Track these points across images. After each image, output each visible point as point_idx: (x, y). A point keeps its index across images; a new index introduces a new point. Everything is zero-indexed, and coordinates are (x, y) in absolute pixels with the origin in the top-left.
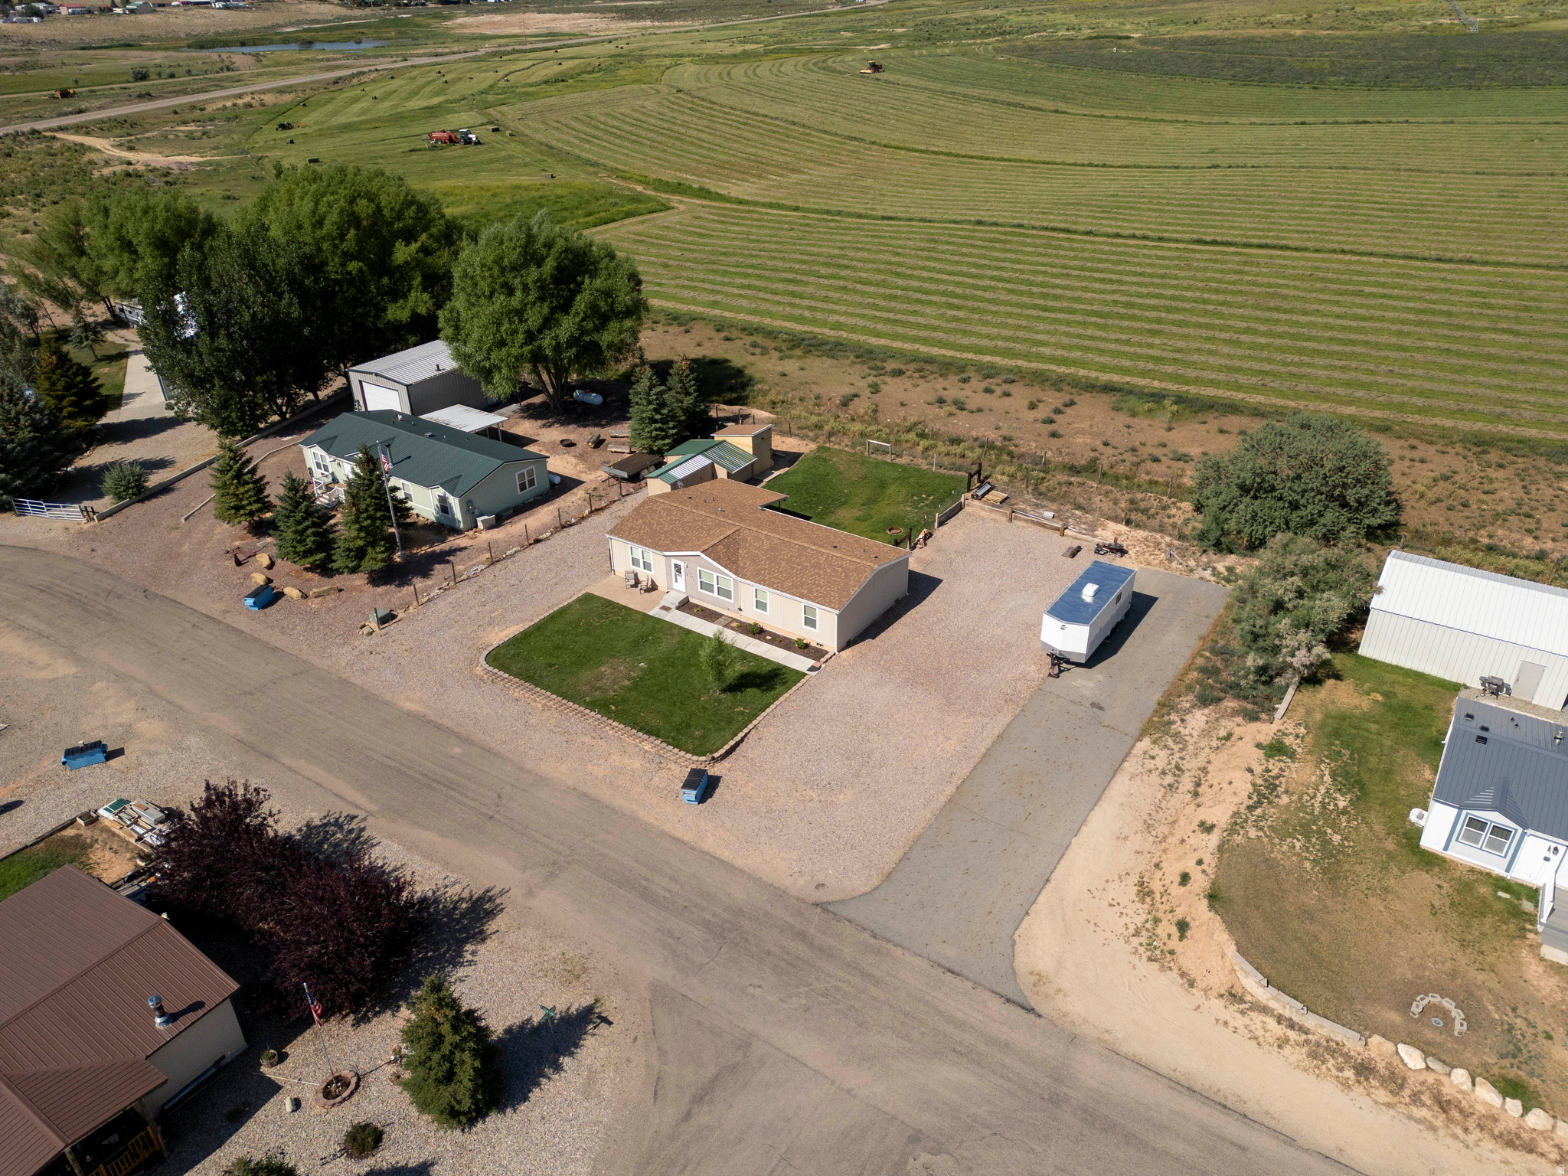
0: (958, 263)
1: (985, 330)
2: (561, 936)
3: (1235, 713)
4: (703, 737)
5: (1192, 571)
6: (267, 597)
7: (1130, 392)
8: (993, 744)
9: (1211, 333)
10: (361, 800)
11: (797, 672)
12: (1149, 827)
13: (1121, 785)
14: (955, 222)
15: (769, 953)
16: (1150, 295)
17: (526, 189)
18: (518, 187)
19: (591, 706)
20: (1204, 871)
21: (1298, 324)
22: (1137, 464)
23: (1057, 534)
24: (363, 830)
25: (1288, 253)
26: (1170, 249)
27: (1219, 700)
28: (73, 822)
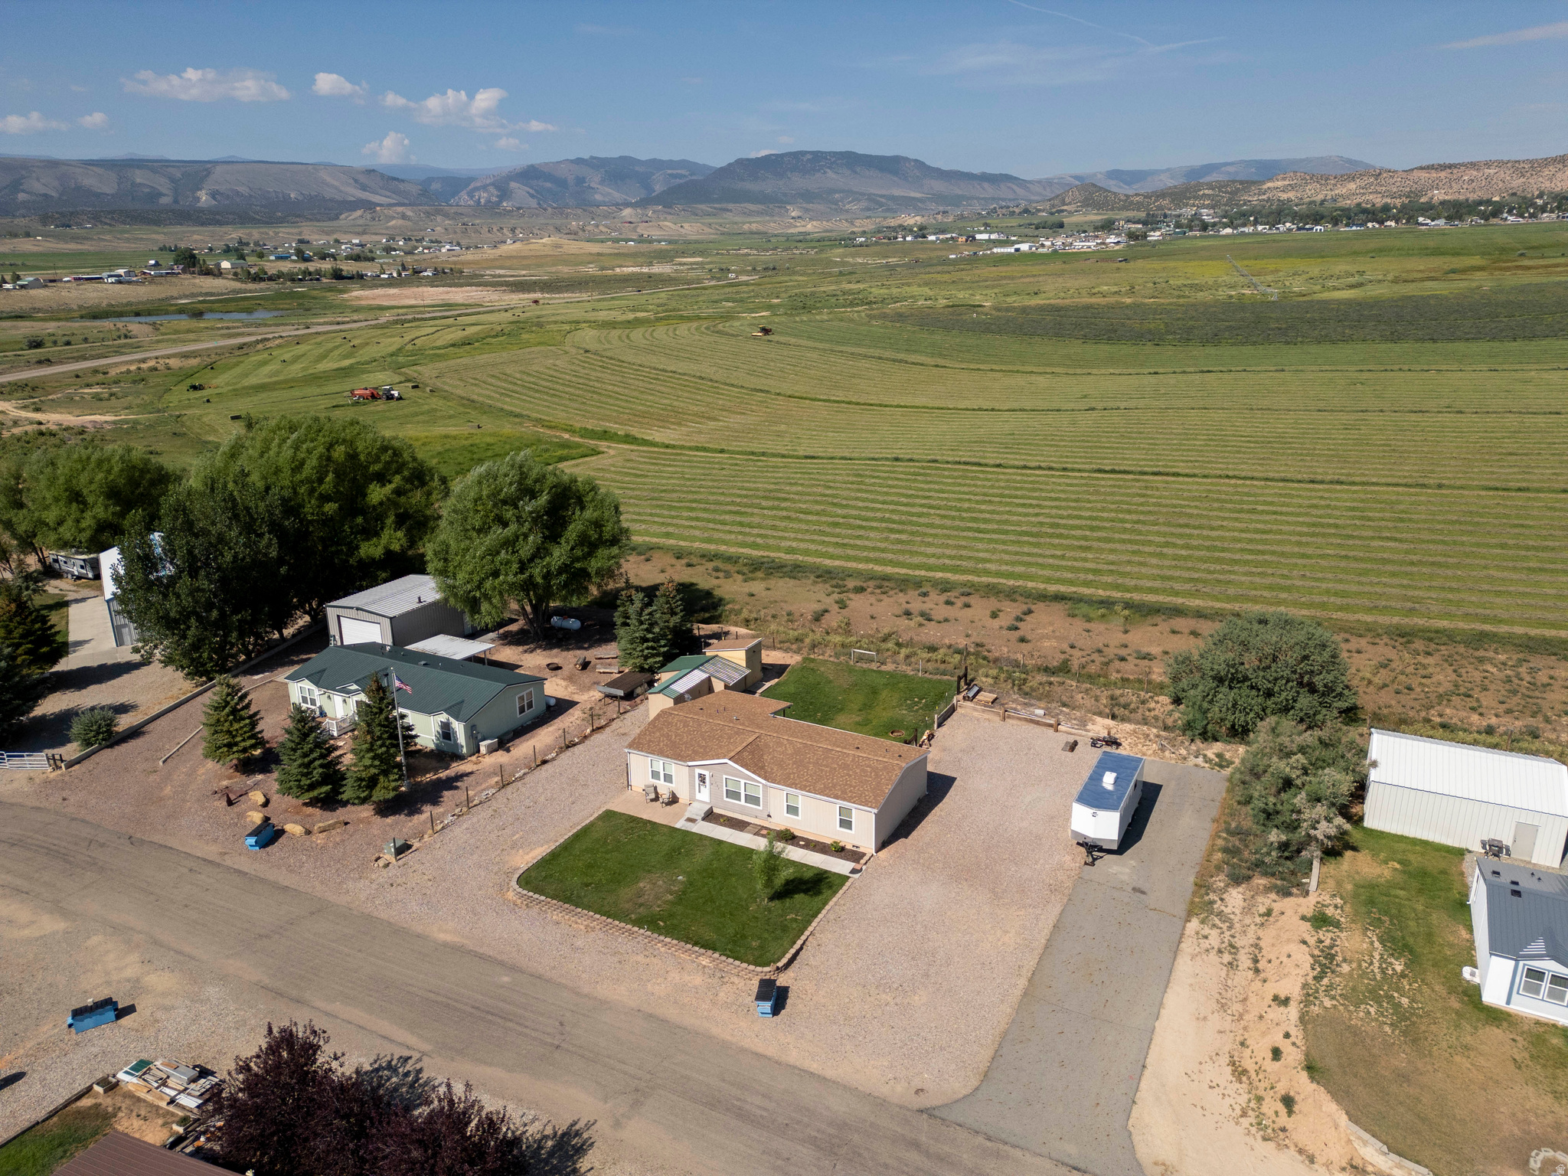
0: (887, 494)
1: (930, 550)
2: (662, 1167)
3: (1268, 890)
4: (761, 947)
5: (1185, 759)
6: (268, 835)
7: (1081, 600)
8: (1051, 934)
9: (1136, 547)
10: (412, 1040)
11: (840, 875)
12: (1223, 1007)
13: (1184, 967)
14: (873, 459)
15: (886, 1166)
16: (1069, 517)
17: (455, 438)
18: (446, 437)
19: (639, 923)
20: (1294, 1044)
21: (1208, 538)
22: (1107, 664)
23: (1051, 731)
24: (420, 1071)
25: (1181, 479)
26: (1075, 478)
27: (1249, 878)
28: (90, 1089)
